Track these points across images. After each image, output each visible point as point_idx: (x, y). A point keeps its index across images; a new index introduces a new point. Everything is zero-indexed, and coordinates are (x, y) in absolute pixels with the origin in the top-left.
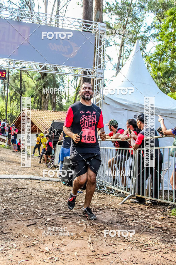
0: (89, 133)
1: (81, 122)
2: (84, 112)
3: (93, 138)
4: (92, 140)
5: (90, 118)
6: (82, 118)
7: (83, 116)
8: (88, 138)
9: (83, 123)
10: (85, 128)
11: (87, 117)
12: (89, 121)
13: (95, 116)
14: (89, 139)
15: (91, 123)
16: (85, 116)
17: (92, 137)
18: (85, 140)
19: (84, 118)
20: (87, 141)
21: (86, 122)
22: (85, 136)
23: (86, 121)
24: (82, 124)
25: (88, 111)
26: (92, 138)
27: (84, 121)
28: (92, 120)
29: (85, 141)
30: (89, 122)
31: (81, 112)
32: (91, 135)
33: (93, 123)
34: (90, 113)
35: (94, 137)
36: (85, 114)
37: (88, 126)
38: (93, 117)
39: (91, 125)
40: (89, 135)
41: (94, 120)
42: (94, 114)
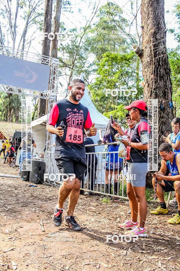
0: (76, 132)
1: (68, 119)
2: (71, 110)
3: (80, 138)
4: (78, 140)
5: (77, 116)
6: (69, 115)
7: (70, 114)
8: (74, 137)
9: (70, 121)
10: (72, 126)
11: (74, 115)
12: (76, 119)
13: (83, 115)
14: (75, 139)
15: (78, 122)
16: (72, 114)
17: (79, 136)
18: (71, 139)
19: (71, 115)
20: (73, 141)
22: (70, 136)
23: (73, 119)
24: (68, 122)
25: (76, 109)
26: (78, 138)
27: (71, 118)
28: (80, 119)
30: (76, 121)
31: (67, 110)
32: (77, 135)
33: (80, 121)
34: (77, 111)
36: (72, 111)
37: (75, 125)
38: (80, 115)
39: (78, 124)
40: (76, 134)
41: (82, 119)
42: (81, 113)
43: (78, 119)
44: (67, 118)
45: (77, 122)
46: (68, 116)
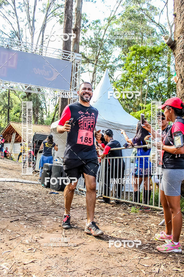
0: (87, 134)
2: (83, 113)
3: (91, 141)
4: (89, 142)
5: (89, 119)
7: (82, 116)
8: (85, 139)
9: (82, 124)
10: (83, 128)
11: (86, 117)
12: (88, 122)
14: (86, 141)
16: (84, 117)
17: (90, 138)
19: (83, 118)
20: (84, 143)
21: (84, 122)
24: (80, 125)
25: (87, 112)
26: (89, 140)
28: (91, 122)
29: (82, 142)
31: (79, 112)
32: (88, 137)
33: (91, 124)
34: (89, 114)
35: (91, 139)
36: (84, 114)
37: (86, 127)
38: (92, 118)
41: (93, 121)
42: (93, 116)
43: (90, 122)
44: (79, 121)
45: (88, 125)
46: (80, 119)
